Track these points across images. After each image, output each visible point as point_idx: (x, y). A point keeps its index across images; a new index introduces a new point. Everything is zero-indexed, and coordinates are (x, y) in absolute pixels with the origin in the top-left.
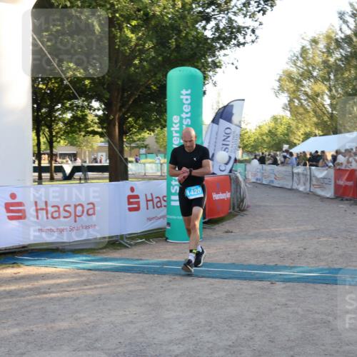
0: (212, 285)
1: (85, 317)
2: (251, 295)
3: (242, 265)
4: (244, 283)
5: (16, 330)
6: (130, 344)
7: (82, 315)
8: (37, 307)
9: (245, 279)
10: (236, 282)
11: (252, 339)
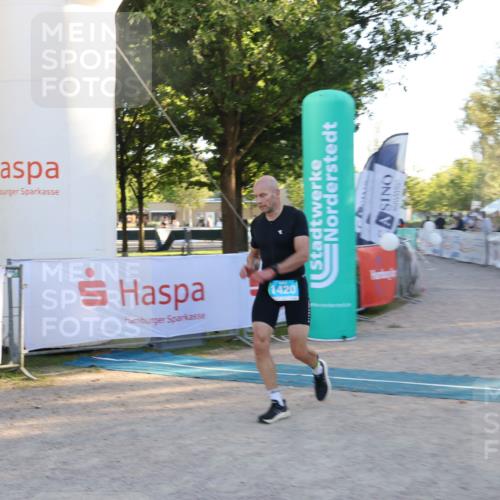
0: (372, 402)
1: (191, 445)
2: (430, 418)
3: (417, 375)
4: (421, 401)
5: (95, 461)
6: (257, 485)
7: (188, 442)
8: (124, 428)
9: (421, 395)
10: (407, 399)
11: (435, 483)
